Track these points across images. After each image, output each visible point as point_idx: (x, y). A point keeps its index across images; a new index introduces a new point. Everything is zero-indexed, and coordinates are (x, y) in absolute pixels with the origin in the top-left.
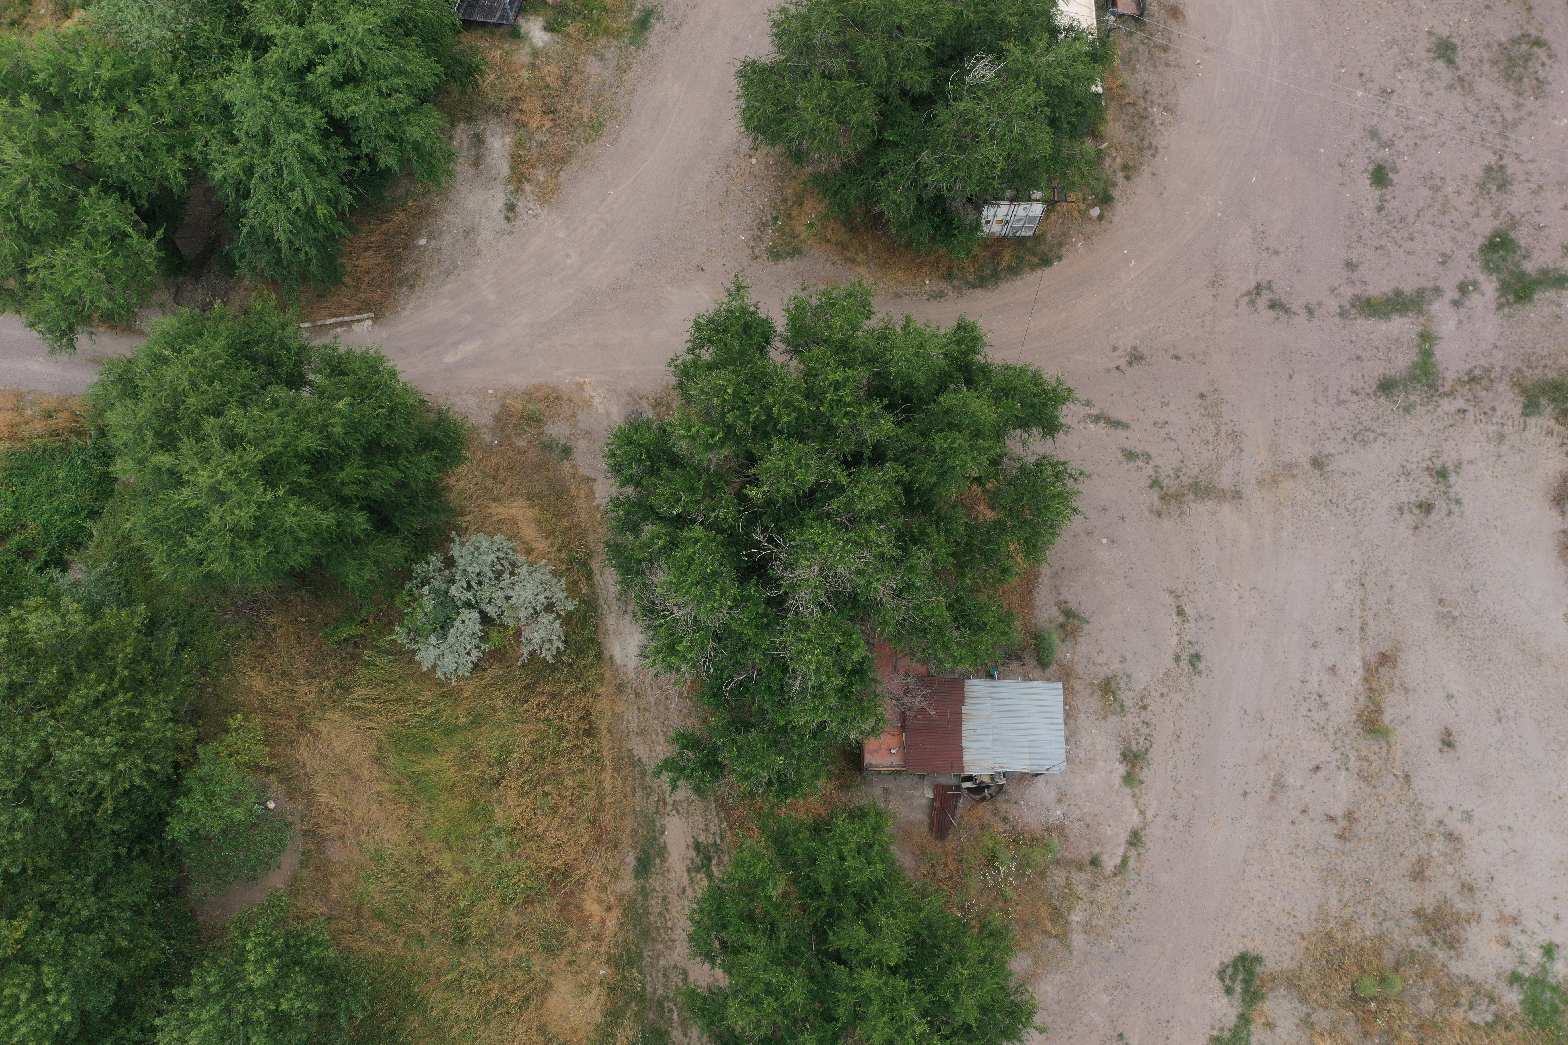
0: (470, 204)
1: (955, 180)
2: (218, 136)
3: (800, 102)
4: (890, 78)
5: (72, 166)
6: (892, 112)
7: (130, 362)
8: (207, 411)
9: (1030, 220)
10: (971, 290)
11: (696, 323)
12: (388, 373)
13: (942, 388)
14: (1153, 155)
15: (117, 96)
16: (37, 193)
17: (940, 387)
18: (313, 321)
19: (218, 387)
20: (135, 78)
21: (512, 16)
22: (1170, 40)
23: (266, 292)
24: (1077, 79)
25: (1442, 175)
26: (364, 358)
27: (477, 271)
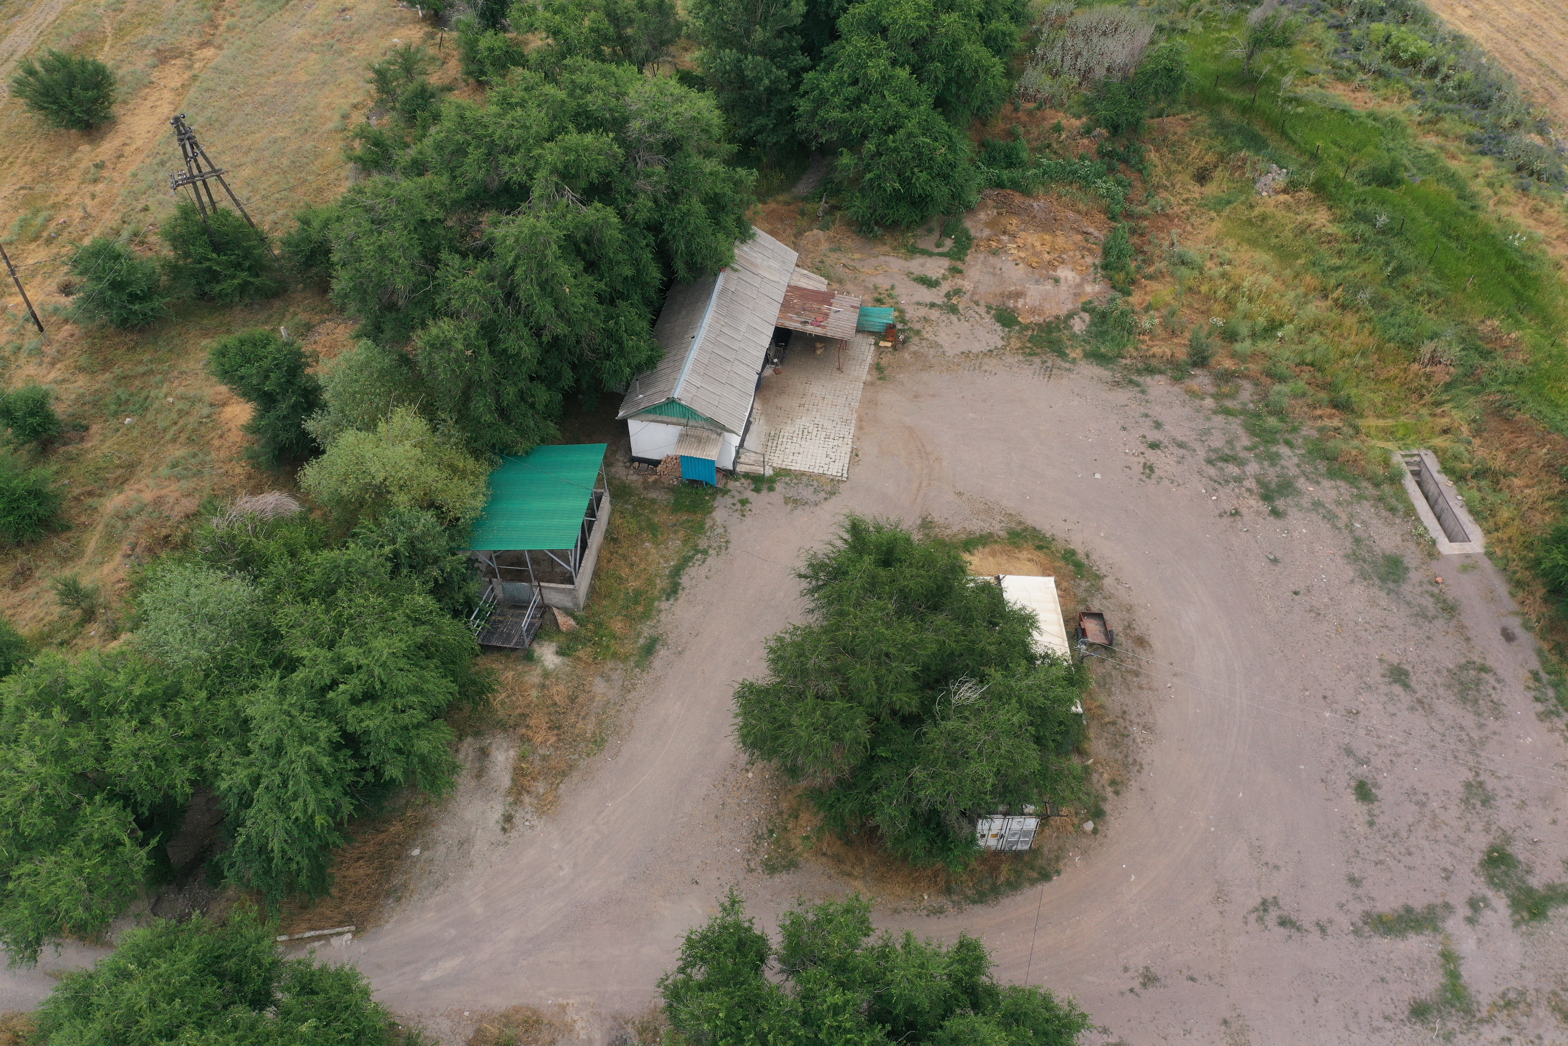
0: (468, 815)
1: (948, 795)
2: (233, 748)
3: (795, 720)
4: (880, 699)
5: (83, 775)
6: (883, 730)
7: (90, 977)
8: (159, 1033)
9: (1026, 833)
10: (971, 906)
11: (689, 939)
12: (361, 992)
13: (948, 1012)
14: (1138, 771)
15: (143, 708)
16: (42, 799)
17: (946, 1011)
18: (291, 934)
19: (177, 1006)
20: (164, 693)
21: (527, 642)
22: (1140, 666)
23: (248, 903)
24: (1056, 700)
25: (1425, 791)
26: (338, 975)
27: (467, 883)
